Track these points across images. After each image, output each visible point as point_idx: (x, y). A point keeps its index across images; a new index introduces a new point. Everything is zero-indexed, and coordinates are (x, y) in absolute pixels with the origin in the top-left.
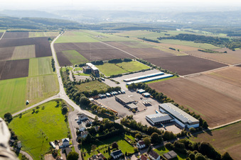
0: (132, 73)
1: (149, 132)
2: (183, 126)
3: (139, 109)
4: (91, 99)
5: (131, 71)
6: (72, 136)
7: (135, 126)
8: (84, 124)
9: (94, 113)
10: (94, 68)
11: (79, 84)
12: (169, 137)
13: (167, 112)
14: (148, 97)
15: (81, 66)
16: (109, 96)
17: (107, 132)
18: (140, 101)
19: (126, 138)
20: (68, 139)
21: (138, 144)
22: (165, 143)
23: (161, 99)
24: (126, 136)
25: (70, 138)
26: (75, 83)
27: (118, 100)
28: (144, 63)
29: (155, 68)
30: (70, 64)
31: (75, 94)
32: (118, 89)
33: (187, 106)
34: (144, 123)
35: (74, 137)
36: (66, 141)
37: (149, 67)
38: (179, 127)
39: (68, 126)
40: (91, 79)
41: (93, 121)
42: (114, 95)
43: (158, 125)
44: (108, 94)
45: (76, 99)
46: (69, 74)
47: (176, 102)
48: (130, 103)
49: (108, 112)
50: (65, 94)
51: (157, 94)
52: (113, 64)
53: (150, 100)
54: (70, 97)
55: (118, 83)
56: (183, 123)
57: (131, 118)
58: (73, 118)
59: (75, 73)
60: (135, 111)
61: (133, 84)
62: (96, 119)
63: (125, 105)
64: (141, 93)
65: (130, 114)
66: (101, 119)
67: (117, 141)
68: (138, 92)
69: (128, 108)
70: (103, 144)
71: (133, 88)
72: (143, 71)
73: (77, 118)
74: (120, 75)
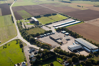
0: (57, 22)
1: (71, 55)
2: (90, 51)
3: (63, 43)
4: (36, 38)
5: (57, 20)
6: (27, 60)
7: (62, 53)
8: (33, 53)
9: (38, 46)
10: (36, 20)
11: (28, 30)
12: (82, 58)
13: (79, 43)
14: (68, 35)
15: (28, 19)
16: (45, 36)
17: (46, 57)
18: (64, 38)
19: (57, 60)
20: (25, 62)
21: (65, 63)
22: (80, 62)
23: (75, 36)
24: (58, 59)
25: (26, 62)
26: (26, 29)
27: (51, 38)
28: (64, 15)
29: (70, 18)
30: (22, 18)
31: (27, 36)
32: (50, 31)
33: (91, 40)
34: (67, 50)
35: (28, 61)
36: (24, 63)
37: (67, 18)
38: (87, 51)
39: (24, 55)
40: (34, 26)
41: (38, 51)
42: (49, 35)
43: (75, 51)
44: (45, 35)
45: (27, 39)
46: (22, 24)
47: (84, 37)
48: (58, 39)
49: (46, 45)
50: (21, 36)
51: (73, 33)
52: (46, 17)
53: (69, 37)
54: (24, 38)
55: (50, 28)
56: (89, 49)
57: (59, 48)
58: (27, 50)
59: (25, 23)
60: (61, 44)
61: (59, 28)
62: (40, 50)
63: (55, 40)
64: (64, 33)
65: (58, 46)
66: (42, 50)
67: (53, 62)
68: (62, 33)
69: (57, 42)
70: (45, 64)
71: (59, 30)
72: (64, 20)
73: (29, 49)
74: (51, 23)
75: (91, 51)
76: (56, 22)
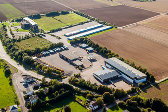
0: (71, 26)
1: (101, 91)
3: (85, 66)
4: (34, 58)
5: (70, 24)
6: (20, 101)
7: (84, 86)
8: (31, 87)
9: (40, 73)
10: (33, 22)
11: (19, 41)
13: (113, 68)
14: (92, 51)
15: (18, 21)
16: (52, 53)
17: (57, 94)
18: (85, 57)
19: (77, 100)
20: (16, 106)
21: (91, 105)
23: (105, 54)
24: (78, 97)
25: (18, 104)
26: (14, 41)
27: (62, 57)
28: (82, 15)
29: (93, 20)
30: (5, 19)
31: (17, 53)
32: (60, 45)
33: (132, 60)
34: (93, 81)
35: (23, 102)
36: (14, 108)
37: (87, 20)
38: (127, 82)
39: (14, 91)
40: (30, 35)
41: (40, 82)
42: (58, 51)
43: (107, 82)
44: (51, 51)
45: (19, 59)
46: (6, 30)
47: (121, 56)
48: (76, 60)
49: (55, 72)
50: (6, 53)
51: (101, 48)
52: (51, 18)
53: (95, 55)
54: (12, 57)
55: (60, 38)
57: (78, 76)
58: (18, 82)
59: (13, 29)
60: (81, 68)
61: (75, 39)
62: (43, 80)
63: (71, 62)
64: (84, 48)
65: (77, 72)
66: (48, 80)
68: (81, 47)
69: (74, 65)
70: (55, 108)
71: (75, 43)
72: (82, 23)
73: (22, 80)
74: (60, 30)
75: (134, 82)
76: (69, 27)
